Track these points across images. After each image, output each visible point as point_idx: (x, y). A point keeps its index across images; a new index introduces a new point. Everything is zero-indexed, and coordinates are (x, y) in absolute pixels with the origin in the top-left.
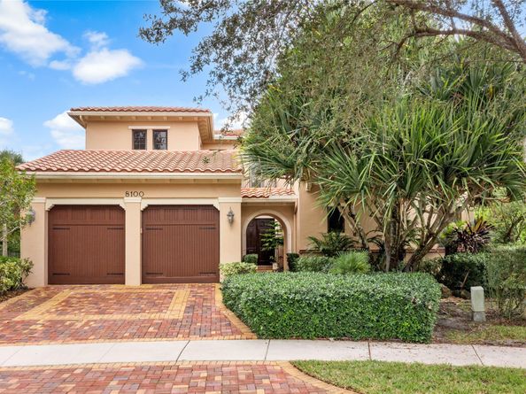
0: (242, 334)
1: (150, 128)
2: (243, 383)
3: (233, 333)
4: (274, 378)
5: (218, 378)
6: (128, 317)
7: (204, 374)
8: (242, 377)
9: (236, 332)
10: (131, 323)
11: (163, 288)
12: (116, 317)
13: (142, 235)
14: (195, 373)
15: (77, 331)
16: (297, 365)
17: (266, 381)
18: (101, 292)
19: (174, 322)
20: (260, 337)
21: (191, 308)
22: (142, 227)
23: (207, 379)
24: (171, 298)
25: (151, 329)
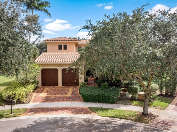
0: (82, 101)
1: (63, 44)
2: (80, 111)
3: (80, 101)
4: (85, 110)
5: (76, 110)
6: (60, 96)
7: (74, 109)
8: (80, 110)
9: (81, 100)
10: (61, 97)
11: (66, 87)
12: (58, 96)
13: (62, 75)
14: (73, 109)
15: (51, 99)
16: (89, 108)
17: (84, 111)
18: (54, 88)
19: (69, 97)
20: (85, 102)
21: (72, 94)
22: (62, 73)
23: (75, 110)
24: (69, 90)
25: (65, 99)
